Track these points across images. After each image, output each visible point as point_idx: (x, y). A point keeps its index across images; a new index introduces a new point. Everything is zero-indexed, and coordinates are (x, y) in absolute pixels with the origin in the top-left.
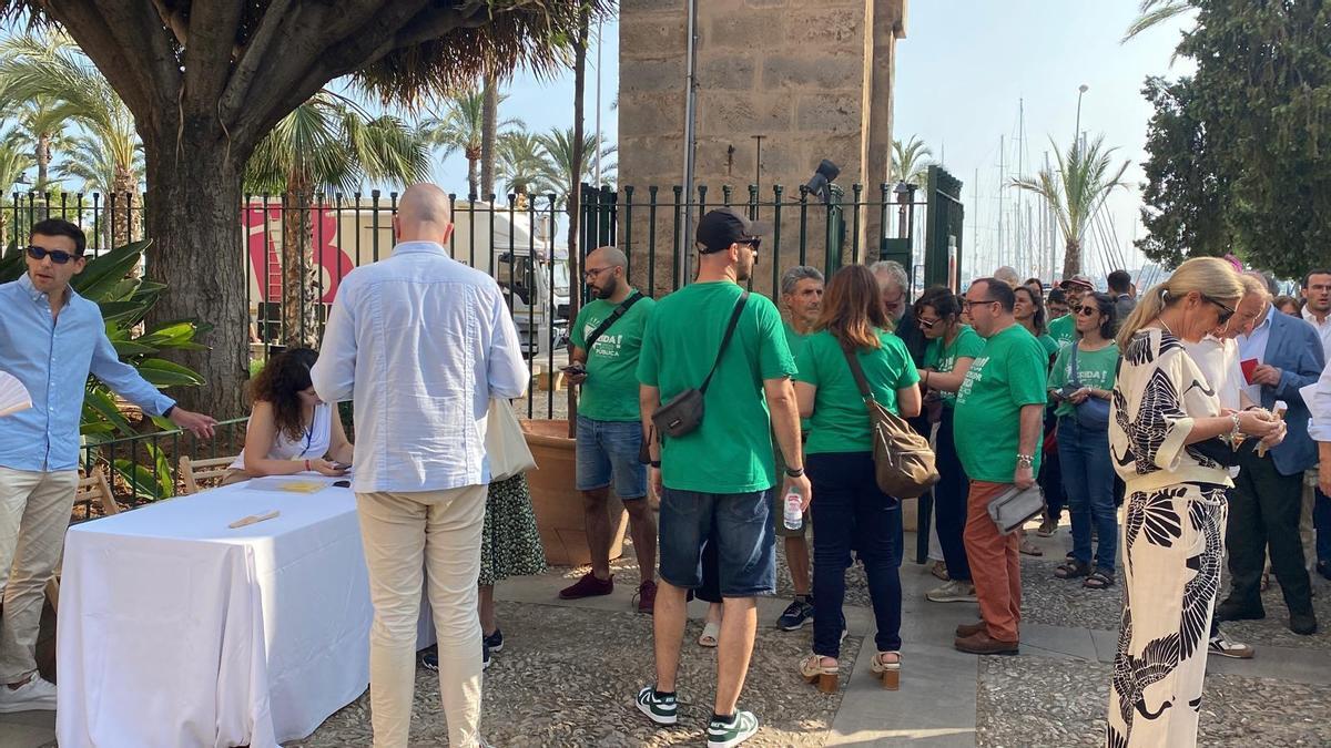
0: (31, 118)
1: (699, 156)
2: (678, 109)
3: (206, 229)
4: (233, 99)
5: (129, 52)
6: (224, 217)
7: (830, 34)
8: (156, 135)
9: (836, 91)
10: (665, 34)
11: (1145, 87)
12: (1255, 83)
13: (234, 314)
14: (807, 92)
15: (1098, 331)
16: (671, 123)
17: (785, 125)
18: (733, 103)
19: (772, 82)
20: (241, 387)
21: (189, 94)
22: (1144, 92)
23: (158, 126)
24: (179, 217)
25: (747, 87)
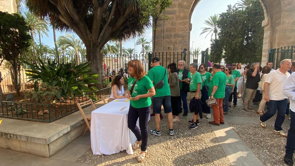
0: (62, 48)
1: (164, 48)
2: (161, 42)
3: (96, 60)
4: (99, 41)
5: (84, 33)
6: (99, 58)
7: (183, 30)
8: (88, 46)
9: (184, 39)
10: (159, 31)
11: (211, 40)
12: (229, 38)
13: (101, 72)
14: (180, 39)
15: (229, 73)
16: (160, 44)
17: (177, 44)
18: (169, 41)
19: (174, 37)
20: (102, 83)
21: (93, 40)
22: (210, 41)
23: (88, 45)
24: (92, 58)
25: (171, 38)
